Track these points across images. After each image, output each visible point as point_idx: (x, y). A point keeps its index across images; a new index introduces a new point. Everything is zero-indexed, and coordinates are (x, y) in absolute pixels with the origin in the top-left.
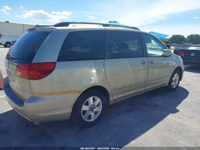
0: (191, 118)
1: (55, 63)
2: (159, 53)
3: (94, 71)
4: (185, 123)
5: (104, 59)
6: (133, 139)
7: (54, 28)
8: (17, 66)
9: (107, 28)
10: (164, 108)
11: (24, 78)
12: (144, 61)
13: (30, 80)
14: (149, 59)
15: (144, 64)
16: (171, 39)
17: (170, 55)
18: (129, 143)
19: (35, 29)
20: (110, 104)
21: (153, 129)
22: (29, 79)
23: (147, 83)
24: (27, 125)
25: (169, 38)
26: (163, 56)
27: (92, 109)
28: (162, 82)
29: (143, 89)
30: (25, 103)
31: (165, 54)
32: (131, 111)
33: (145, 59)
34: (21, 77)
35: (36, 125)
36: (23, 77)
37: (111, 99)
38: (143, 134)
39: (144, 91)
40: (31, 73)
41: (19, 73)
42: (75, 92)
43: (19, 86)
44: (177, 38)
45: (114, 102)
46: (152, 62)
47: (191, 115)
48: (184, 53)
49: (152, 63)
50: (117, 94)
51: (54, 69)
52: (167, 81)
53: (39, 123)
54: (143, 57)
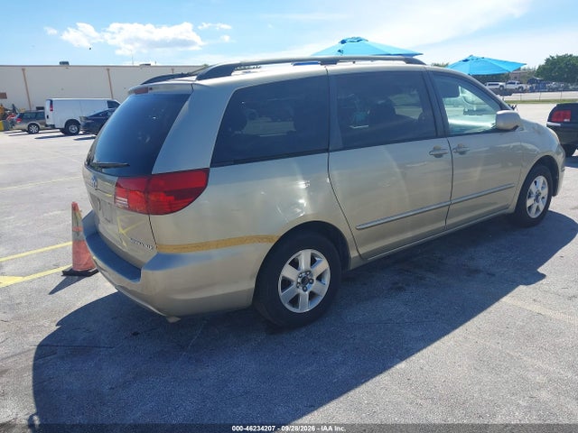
0: (570, 298)
1: (206, 171)
2: (483, 121)
3: (302, 185)
4: (549, 313)
5: (327, 151)
6: (402, 358)
7: (198, 82)
8: (117, 185)
9: (331, 68)
10: (494, 275)
11: (136, 211)
12: (439, 149)
13: (151, 216)
14: (455, 142)
15: (439, 156)
16: (542, 70)
17: (517, 127)
18: (390, 367)
19: (151, 89)
20: (351, 268)
21: (459, 333)
22: (148, 214)
23: (451, 207)
24: (135, 334)
25: (537, 68)
26: (496, 130)
27: (305, 281)
28: (495, 203)
29: (442, 224)
30: (143, 272)
31: (502, 125)
32: (400, 289)
33: (441, 143)
34: (130, 209)
35: (173, 323)
36: (132, 210)
37: (353, 254)
38: (429, 345)
39: (444, 229)
40: (152, 198)
41: (123, 201)
42: (260, 239)
43: (123, 232)
44: (563, 65)
45: (362, 263)
46: (462, 150)
47: (571, 292)
48: (568, 113)
49: (462, 153)
50: (367, 241)
51: (206, 185)
52: (511, 199)
53: (178, 319)
54: (437, 137)
